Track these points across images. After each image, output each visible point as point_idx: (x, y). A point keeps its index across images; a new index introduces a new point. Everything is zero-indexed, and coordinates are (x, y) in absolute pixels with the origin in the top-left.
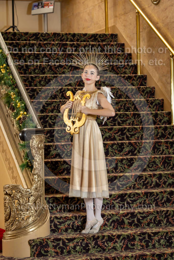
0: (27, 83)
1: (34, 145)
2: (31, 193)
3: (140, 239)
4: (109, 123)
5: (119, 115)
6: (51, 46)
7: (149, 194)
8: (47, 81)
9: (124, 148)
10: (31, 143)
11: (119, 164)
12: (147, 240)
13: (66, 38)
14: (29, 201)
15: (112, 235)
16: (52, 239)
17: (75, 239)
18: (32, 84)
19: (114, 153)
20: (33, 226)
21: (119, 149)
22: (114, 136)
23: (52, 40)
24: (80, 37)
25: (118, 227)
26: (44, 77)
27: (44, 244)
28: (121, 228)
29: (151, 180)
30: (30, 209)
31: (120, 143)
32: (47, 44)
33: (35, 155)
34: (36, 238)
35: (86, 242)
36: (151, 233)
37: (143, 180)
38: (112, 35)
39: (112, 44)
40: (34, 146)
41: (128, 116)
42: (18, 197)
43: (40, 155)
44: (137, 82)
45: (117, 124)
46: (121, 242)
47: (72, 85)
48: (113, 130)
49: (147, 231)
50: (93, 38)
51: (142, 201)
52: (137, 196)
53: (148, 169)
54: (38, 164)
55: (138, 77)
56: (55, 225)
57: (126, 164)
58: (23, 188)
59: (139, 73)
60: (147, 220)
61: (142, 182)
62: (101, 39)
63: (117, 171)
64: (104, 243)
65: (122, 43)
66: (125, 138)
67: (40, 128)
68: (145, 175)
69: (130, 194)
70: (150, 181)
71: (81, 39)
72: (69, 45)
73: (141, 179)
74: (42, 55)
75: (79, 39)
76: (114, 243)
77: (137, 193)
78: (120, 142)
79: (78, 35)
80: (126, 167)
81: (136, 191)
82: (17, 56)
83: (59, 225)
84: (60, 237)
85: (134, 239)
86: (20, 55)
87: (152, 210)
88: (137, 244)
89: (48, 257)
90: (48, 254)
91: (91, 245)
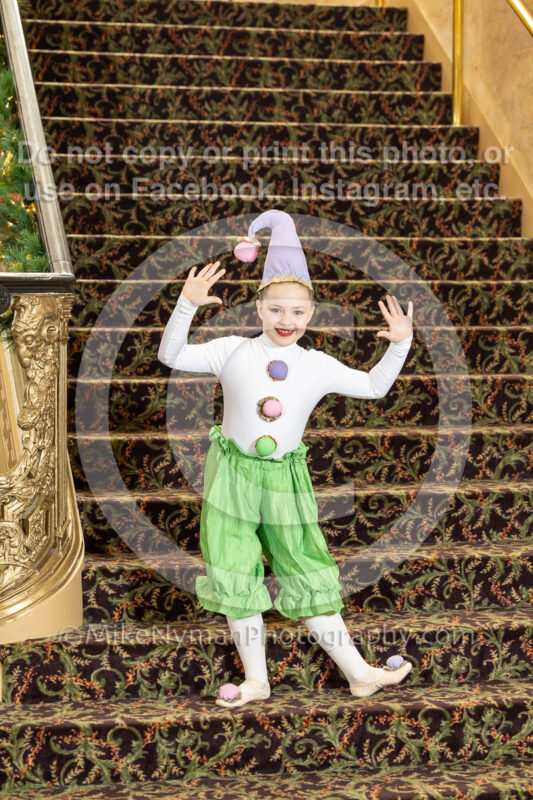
1: (25, 330)
2: (11, 489)
6: (198, 38)
8: (167, 138)
10: (13, 323)
13: (250, 16)
14: (3, 517)
17: (152, 647)
20: (15, 600)
21: (358, 351)
24: (293, 15)
26: (159, 126)
27: (46, 661)
30: (6, 542)
31: (362, 332)
32: (186, 31)
33: (30, 364)
34: (24, 639)
35: (191, 658)
37: (421, 454)
38: (390, 12)
39: (387, 36)
40: (25, 334)
41: (402, 249)
43: (46, 363)
48: (347, 291)
49: (407, 628)
50: (332, 20)
52: (389, 505)
54: (39, 392)
56: (101, 596)
59: (458, 121)
60: (414, 589)
61: (417, 459)
62: (357, 22)
63: (344, 421)
65: (418, 33)
68: (428, 438)
69: (368, 498)
71: (296, 20)
72: (254, 35)
74: (167, 64)
76: (290, 665)
77: (390, 498)
78: (363, 329)
79: (287, 10)
80: (372, 410)
81: (389, 491)
83: (112, 595)
87: (431, 557)
89: (59, 704)
90: (61, 693)
91: (209, 668)
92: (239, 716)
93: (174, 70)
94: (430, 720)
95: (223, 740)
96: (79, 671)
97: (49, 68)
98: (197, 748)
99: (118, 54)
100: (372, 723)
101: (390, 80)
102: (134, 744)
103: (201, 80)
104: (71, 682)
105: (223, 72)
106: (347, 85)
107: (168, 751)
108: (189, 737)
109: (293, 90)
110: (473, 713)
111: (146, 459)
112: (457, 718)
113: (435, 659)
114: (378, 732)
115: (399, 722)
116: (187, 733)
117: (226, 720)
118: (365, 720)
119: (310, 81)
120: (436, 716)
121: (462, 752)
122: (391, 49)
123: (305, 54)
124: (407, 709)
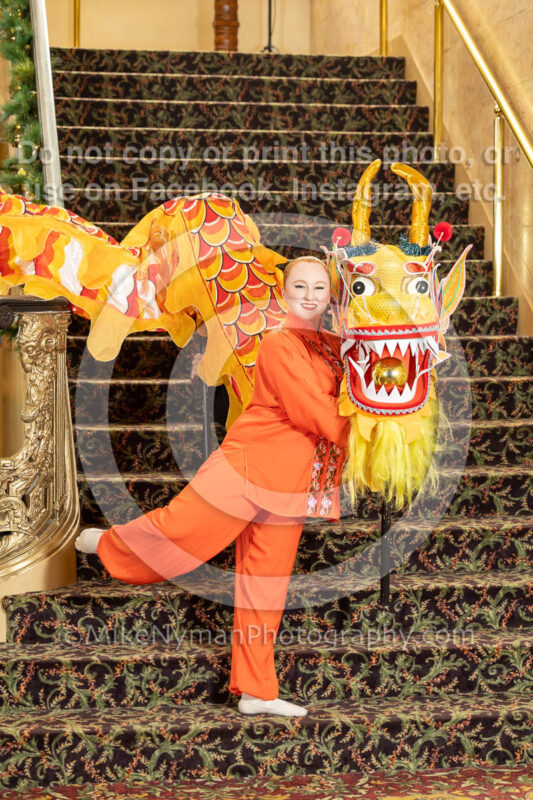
1: (27, 342)
2: (14, 470)
3: (315, 609)
6: (219, 86)
10: (18, 336)
12: (336, 612)
14: (8, 493)
16: (63, 596)
17: (128, 599)
20: (18, 560)
24: (304, 64)
27: (41, 610)
30: (11, 513)
32: (209, 80)
33: (32, 369)
34: (24, 592)
35: (160, 609)
38: (390, 61)
39: (384, 83)
40: (27, 345)
43: (45, 369)
50: (339, 68)
54: (38, 392)
55: (430, 168)
59: (436, 157)
62: (361, 70)
65: (412, 80)
71: (307, 69)
72: (268, 83)
74: (190, 109)
75: (303, 70)
82: (122, 111)
86: (131, 107)
88: (309, 622)
89: (51, 644)
90: (54, 636)
91: (175, 618)
92: (193, 656)
93: (196, 114)
94: (351, 662)
95: (179, 675)
96: (68, 618)
97: (89, 114)
98: (159, 681)
99: (148, 101)
100: (302, 664)
101: (384, 122)
102: (107, 677)
103: (220, 122)
104: (62, 627)
105: (238, 116)
106: (346, 126)
107: (134, 683)
108: (152, 673)
109: (296, 131)
110: (387, 658)
111: (139, 446)
112: (374, 661)
113: (364, 614)
114: (308, 672)
115: (326, 664)
116: (150, 669)
117: (182, 659)
118: (296, 661)
119: (314, 123)
120: (357, 660)
121: (379, 689)
122: (388, 94)
123: (313, 99)
124: (332, 653)
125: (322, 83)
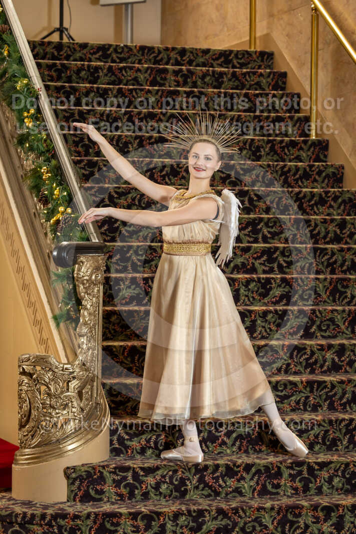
0: (80, 149)
1: (83, 277)
2: (73, 372)
3: (290, 475)
4: (243, 237)
5: (266, 220)
6: (133, 73)
7: (316, 384)
8: (121, 145)
9: (271, 289)
10: (76, 272)
11: (259, 322)
12: (305, 477)
13: (166, 56)
14: (68, 389)
15: (234, 465)
16: (111, 467)
17: (158, 468)
18: (91, 150)
19: (251, 299)
20: (75, 440)
21: (261, 290)
22: (253, 264)
23: (137, 61)
24: (195, 55)
25: (248, 448)
26: (116, 137)
27: (95, 477)
28: (255, 451)
29: (323, 357)
30: (70, 404)
31: (263, 278)
32: (124, 68)
33: (85, 297)
34: (81, 464)
35: (180, 476)
36: (315, 463)
37: (306, 356)
38: (262, 54)
39: (261, 72)
40: (83, 279)
42: (47, 380)
43: (93, 297)
44: (309, 153)
45: (260, 240)
46: (252, 479)
47: (173, 155)
48: (251, 252)
49: (307, 460)
50: (222, 59)
51: (300, 399)
52: (290, 387)
53: (318, 334)
54: (90, 314)
55: (310, 143)
56: (121, 440)
57: (274, 323)
58: (56, 363)
59: (314, 134)
60: (308, 438)
61: (304, 359)
62: (240, 61)
63: (255, 335)
64: (217, 479)
65: (283, 71)
66: (276, 269)
67: (97, 241)
68: (311, 346)
69: (277, 382)
70: (320, 357)
71: (196, 60)
72: (171, 71)
73: (302, 353)
74: (115, 92)
75: (194, 61)
76: (239, 481)
77: (291, 383)
78: (264, 276)
79: (192, 52)
80: (273, 329)
81: (289, 378)
82: (61, 92)
83: (127, 439)
84: (129, 463)
85: (279, 474)
86: (69, 89)
87: (319, 418)
88: (285, 485)
89: (103, 502)
90: (103, 496)
91: (191, 482)
92: (214, 508)
93: (119, 96)
94: (325, 512)
95: (204, 522)
96: (114, 483)
98: (189, 527)
99: (82, 85)
100: (291, 513)
102: (153, 523)
104: (109, 489)
107: (172, 528)
108: (185, 520)
110: (350, 509)
111: (137, 357)
112: (341, 511)
113: (324, 479)
114: (294, 519)
115: (307, 514)
116: (184, 517)
117: (206, 510)
118: (287, 511)
120: (328, 510)
122: (264, 81)
124: (312, 505)
125: (214, 72)
